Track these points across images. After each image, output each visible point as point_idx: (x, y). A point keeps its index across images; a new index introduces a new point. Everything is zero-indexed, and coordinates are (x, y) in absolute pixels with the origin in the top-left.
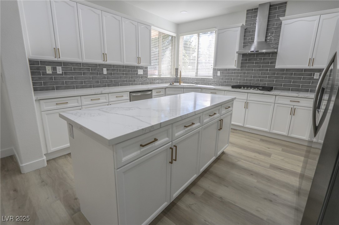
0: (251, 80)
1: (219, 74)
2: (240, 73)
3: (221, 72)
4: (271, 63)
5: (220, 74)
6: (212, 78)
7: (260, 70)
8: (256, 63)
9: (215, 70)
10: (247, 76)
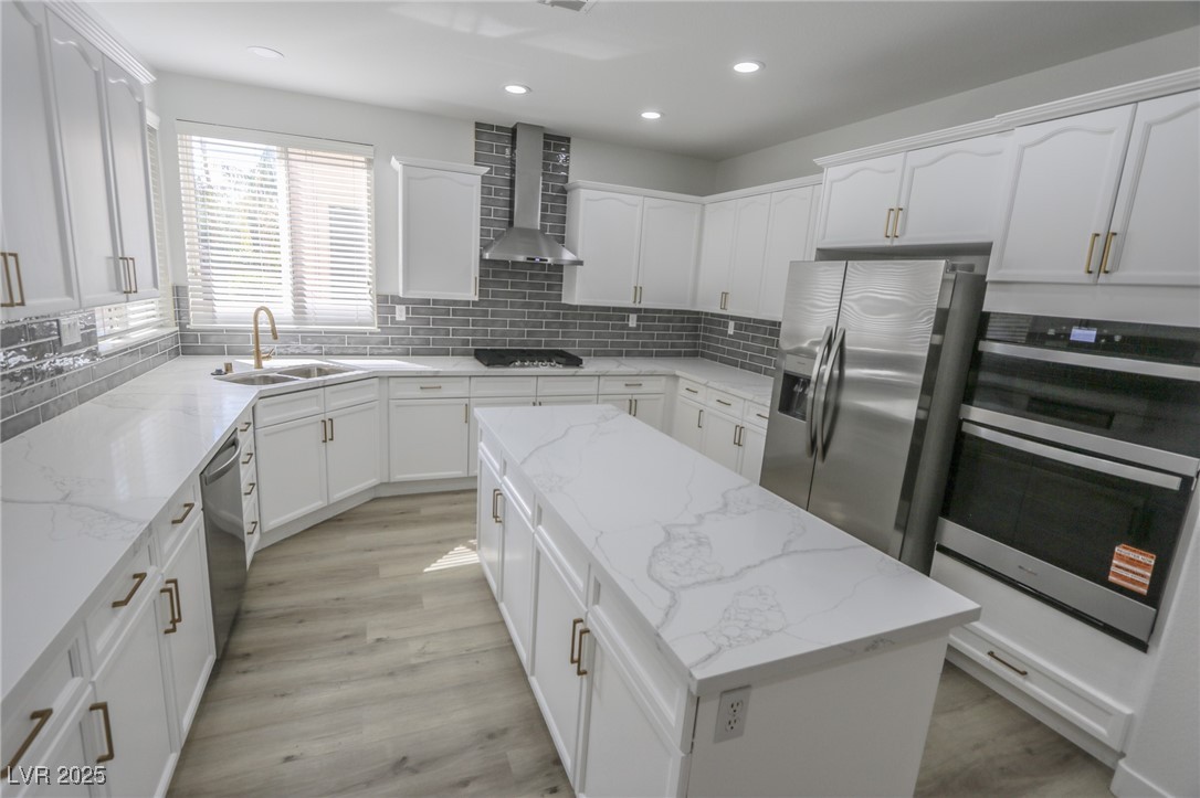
0: (504, 334)
1: (401, 313)
2: (472, 313)
3: (407, 309)
4: (550, 287)
5: (407, 313)
6: (374, 328)
7: (525, 305)
8: (514, 285)
9: (385, 302)
10: (493, 323)
